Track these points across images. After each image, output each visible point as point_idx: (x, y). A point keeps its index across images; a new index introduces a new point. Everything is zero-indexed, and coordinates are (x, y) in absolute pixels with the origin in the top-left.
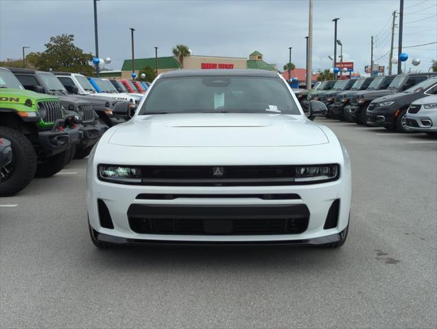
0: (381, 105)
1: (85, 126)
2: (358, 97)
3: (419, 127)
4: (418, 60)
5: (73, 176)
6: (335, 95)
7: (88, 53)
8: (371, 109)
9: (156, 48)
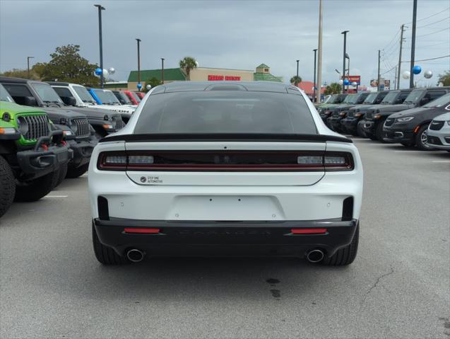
0: (399, 120)
1: (78, 143)
2: (373, 111)
3: (442, 145)
4: (430, 73)
5: (63, 199)
6: (348, 109)
7: (94, 63)
8: (388, 124)
9: (163, 59)
